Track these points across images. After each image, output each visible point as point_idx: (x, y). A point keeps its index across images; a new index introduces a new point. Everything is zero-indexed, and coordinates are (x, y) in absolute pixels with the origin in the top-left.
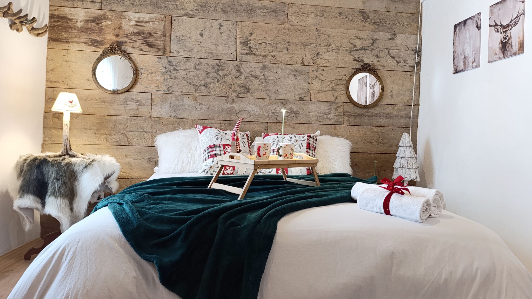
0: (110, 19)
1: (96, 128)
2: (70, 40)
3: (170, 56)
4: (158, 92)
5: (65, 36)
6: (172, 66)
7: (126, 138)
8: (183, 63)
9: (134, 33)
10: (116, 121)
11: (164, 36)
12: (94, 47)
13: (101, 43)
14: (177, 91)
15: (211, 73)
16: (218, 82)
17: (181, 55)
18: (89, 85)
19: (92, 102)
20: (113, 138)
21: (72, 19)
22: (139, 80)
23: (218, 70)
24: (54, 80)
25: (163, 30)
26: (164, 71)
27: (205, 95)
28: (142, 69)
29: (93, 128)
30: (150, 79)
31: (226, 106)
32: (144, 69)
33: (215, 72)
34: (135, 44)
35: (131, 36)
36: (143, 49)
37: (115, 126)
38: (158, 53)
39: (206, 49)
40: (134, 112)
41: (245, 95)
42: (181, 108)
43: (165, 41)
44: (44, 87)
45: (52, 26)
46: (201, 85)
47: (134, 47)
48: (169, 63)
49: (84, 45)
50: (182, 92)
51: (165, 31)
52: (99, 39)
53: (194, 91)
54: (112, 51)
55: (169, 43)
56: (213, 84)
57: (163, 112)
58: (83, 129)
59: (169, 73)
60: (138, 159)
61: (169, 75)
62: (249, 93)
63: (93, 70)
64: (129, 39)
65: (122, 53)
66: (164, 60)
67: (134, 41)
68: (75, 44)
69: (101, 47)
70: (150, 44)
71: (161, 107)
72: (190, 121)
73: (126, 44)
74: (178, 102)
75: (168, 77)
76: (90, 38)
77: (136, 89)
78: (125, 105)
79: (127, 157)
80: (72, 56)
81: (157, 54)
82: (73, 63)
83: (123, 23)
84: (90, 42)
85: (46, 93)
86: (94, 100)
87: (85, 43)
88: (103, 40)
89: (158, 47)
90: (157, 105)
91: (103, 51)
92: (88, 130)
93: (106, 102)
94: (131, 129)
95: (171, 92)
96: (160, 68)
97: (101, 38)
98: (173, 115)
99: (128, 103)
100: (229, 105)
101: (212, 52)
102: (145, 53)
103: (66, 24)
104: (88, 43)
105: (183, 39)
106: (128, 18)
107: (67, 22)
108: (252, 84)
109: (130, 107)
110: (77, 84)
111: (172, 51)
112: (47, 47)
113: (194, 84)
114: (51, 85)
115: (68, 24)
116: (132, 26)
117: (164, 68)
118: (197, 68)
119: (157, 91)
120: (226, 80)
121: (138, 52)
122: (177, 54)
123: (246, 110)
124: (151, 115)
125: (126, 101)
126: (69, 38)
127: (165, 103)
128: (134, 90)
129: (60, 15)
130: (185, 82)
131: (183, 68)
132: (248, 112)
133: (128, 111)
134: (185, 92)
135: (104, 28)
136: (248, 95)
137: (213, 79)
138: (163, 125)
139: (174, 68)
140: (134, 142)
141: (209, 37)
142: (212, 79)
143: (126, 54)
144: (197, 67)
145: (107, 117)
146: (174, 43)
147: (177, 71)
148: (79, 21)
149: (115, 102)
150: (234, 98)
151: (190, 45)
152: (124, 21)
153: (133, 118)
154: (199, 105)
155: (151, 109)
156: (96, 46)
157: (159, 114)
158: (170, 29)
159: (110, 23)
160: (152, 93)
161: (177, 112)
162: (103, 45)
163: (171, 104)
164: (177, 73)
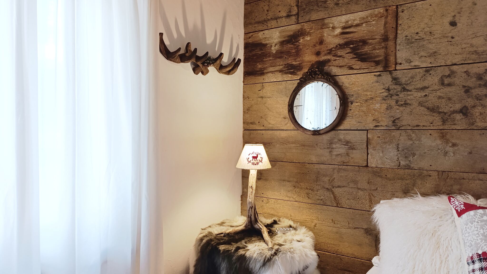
0: (309, 34)
1: (295, 180)
2: (265, 71)
3: (396, 70)
4: (377, 128)
5: (260, 66)
6: (400, 85)
7: (332, 196)
8: (418, 78)
9: (340, 45)
10: (319, 172)
11: (386, 39)
12: (291, 74)
13: (298, 68)
14: (409, 125)
15: (475, 88)
17: (415, 66)
18: (286, 124)
19: (289, 146)
20: (316, 194)
21: (266, 45)
22: (349, 112)
24: (250, 121)
25: (383, 32)
26: (386, 94)
27: (462, 128)
28: (352, 95)
29: (291, 179)
30: (364, 109)
32: (355, 96)
34: (341, 60)
35: (336, 50)
36: (353, 67)
37: (318, 178)
38: (375, 69)
39: (464, 46)
40: (343, 159)
42: (417, 153)
43: (386, 48)
44: (242, 130)
45: (247, 57)
46: (454, 112)
47: (340, 65)
48: (394, 81)
49: (279, 74)
50: (418, 126)
51: (386, 32)
52: (296, 63)
53: (441, 123)
54: (312, 76)
55: (393, 49)
56: (480, 108)
57: (387, 158)
58: (281, 180)
59: (395, 97)
60: (349, 228)
61: (395, 101)
63: (289, 105)
64: (334, 56)
65: (324, 77)
66: (387, 79)
67: (340, 56)
68: (270, 75)
69: (299, 73)
70: (363, 57)
71: (383, 152)
72: (435, 174)
73: (330, 64)
74: (411, 142)
75: (393, 103)
76: (286, 63)
77: (346, 124)
78: (331, 150)
79: (334, 223)
80: (268, 90)
81: (375, 71)
82: (268, 99)
83: (325, 35)
84: (286, 69)
85: (243, 137)
86: (293, 143)
87: (281, 71)
88: (301, 64)
89: (376, 59)
90: (377, 149)
91: (301, 78)
92: (286, 182)
93: (306, 146)
94: (340, 184)
95: (398, 127)
96: (380, 91)
97: (299, 61)
98: (403, 163)
99: (334, 146)
101: (475, 51)
102: (355, 72)
103: (260, 52)
104: (284, 71)
105: (417, 37)
106: (331, 25)
107: (261, 50)
109: (337, 151)
110: (273, 125)
111: (399, 61)
112: (242, 84)
113: (440, 110)
114: (248, 127)
115: (262, 52)
116: (337, 35)
117: (386, 90)
119: (376, 126)
121: (346, 71)
122: (408, 64)
124: (367, 164)
125: (331, 143)
126: (263, 68)
127: (389, 145)
128: (341, 127)
129: (256, 43)
130: (422, 108)
131: (419, 86)
133: (334, 157)
134: (424, 126)
135: (301, 47)
138: (386, 179)
139: (404, 88)
140: (344, 202)
141: (470, 24)
142: (477, 99)
143: (330, 77)
144: (446, 81)
145: (308, 166)
146: (402, 47)
147: (409, 93)
148: (273, 45)
149: (317, 145)
151: (430, 46)
152: (326, 32)
153: (341, 167)
154: (451, 147)
155: (368, 154)
156: (293, 73)
157: (379, 162)
158: (394, 26)
159: (308, 38)
160: (367, 130)
161: (410, 158)
162: (301, 70)
163: (400, 146)
164: (409, 95)
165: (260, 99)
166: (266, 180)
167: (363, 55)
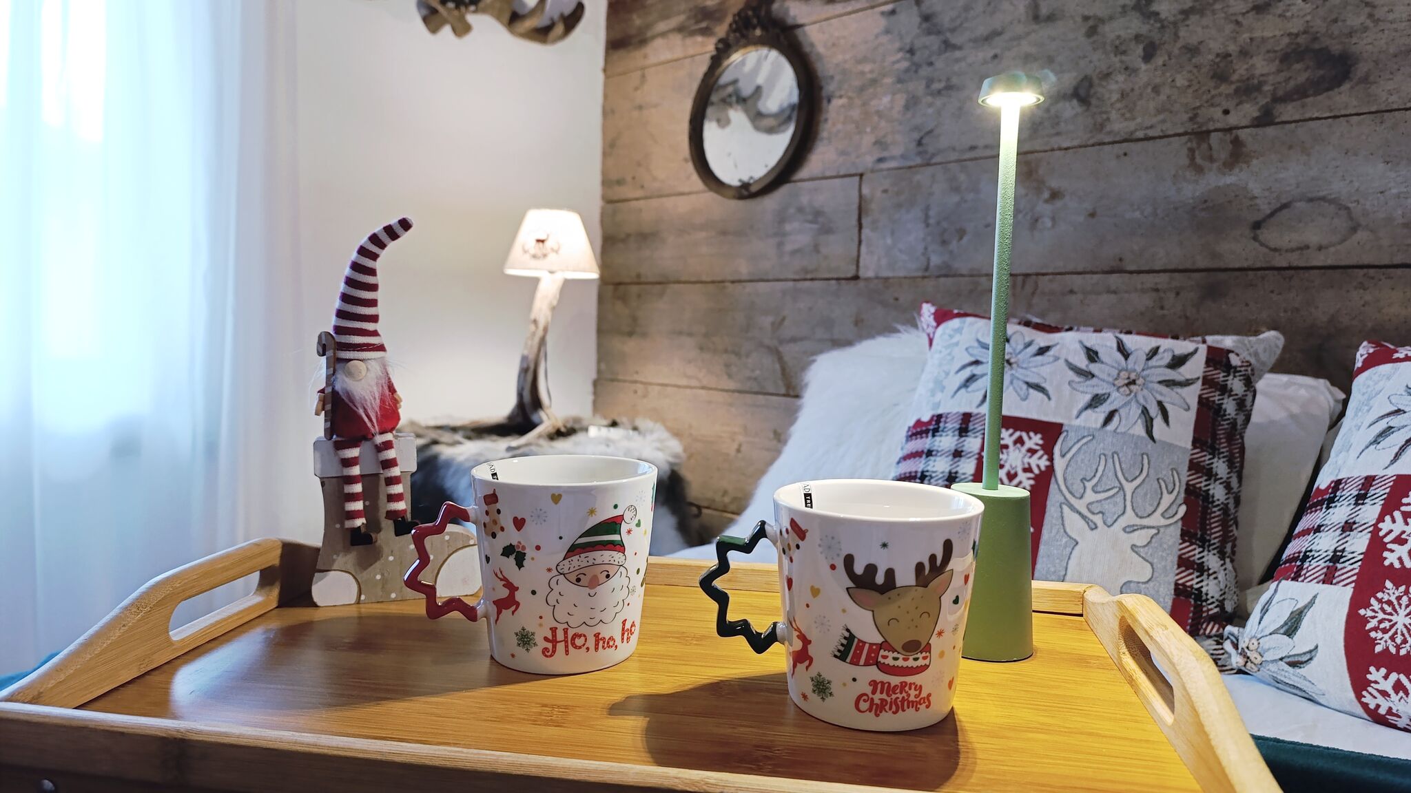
1: (703, 329)
2: (648, 34)
4: (883, 165)
6: (939, 33)
7: (778, 367)
10: (753, 303)
12: (702, 35)
13: (717, 15)
14: (954, 149)
15: (1111, 18)
16: (1148, 56)
18: (689, 178)
20: (745, 366)
22: (822, 126)
24: (617, 177)
26: (905, 64)
27: (1076, 143)
28: (833, 76)
29: (695, 329)
31: (1192, 190)
32: (838, 78)
37: (750, 319)
40: (805, 262)
41: (1317, 105)
48: (924, 25)
49: (676, 39)
50: (973, 148)
54: (741, 34)
56: (1121, 78)
57: (901, 251)
59: (925, 71)
61: (924, 81)
62: (1346, 87)
65: (768, 32)
66: (908, 20)
68: (658, 42)
69: (716, 28)
71: (893, 233)
74: (955, 199)
75: (918, 87)
77: (814, 165)
78: (780, 237)
80: (654, 87)
82: (654, 110)
84: (693, 21)
85: (601, 222)
86: (701, 229)
87: (680, 29)
88: (723, 3)
90: (880, 225)
91: (718, 42)
92: (685, 337)
94: (794, 332)
95: (929, 156)
96: (893, 59)
98: (935, 261)
99: (788, 227)
100: (1214, 180)
102: (841, 8)
104: (688, 27)
108: (1369, 23)
109: (794, 241)
110: (662, 181)
112: (602, 75)
114: (612, 195)
117: (907, 52)
119: (880, 160)
120: (1194, 40)
121: (816, 10)
123: (1323, 199)
124: (857, 271)
125: (781, 222)
126: (644, 27)
127: (908, 212)
128: (804, 173)
131: (982, 30)
132: (1332, 209)
133: (786, 258)
134: (986, 147)
136: (1344, 97)
137: (1123, 48)
138: (897, 308)
139: (945, 41)
142: (1116, 51)
143: (783, 32)
144: (1045, 8)
145: (730, 288)
147: (958, 54)
149: (751, 228)
150: (1243, 134)
154: (1046, 201)
155: (860, 242)
156: (706, 32)
157: (884, 262)
160: (861, 175)
161: (954, 245)
162: (720, 20)
163: (932, 213)
164: (957, 61)
165: (635, 114)
166: (644, 335)
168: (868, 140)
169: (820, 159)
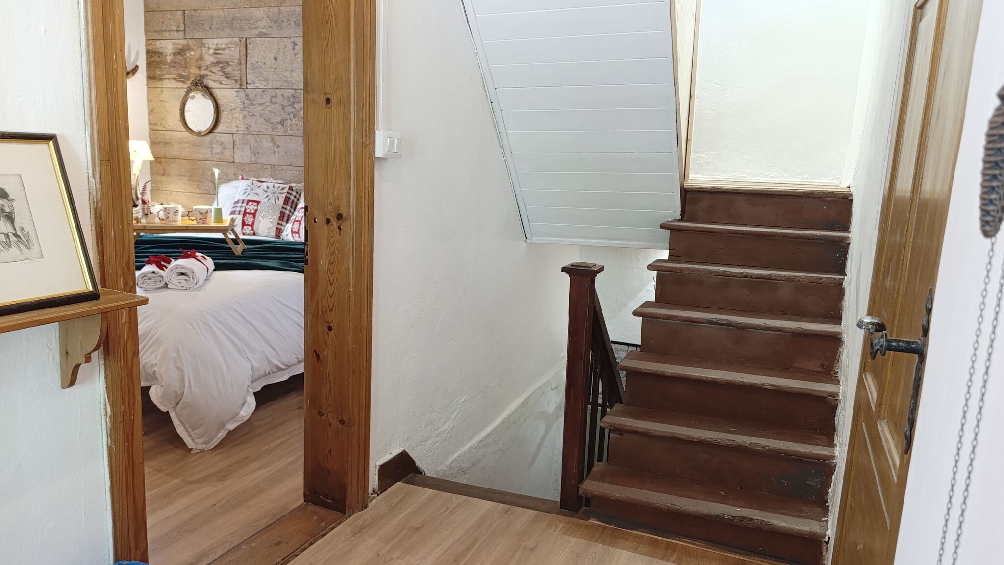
0: (193, 50)
1: (189, 175)
2: (163, 78)
3: (247, 88)
4: (238, 132)
5: (159, 72)
6: (250, 100)
8: (259, 96)
9: (213, 63)
10: (205, 167)
11: (240, 64)
12: (181, 82)
13: (186, 78)
14: (256, 131)
15: (287, 107)
16: (294, 117)
17: (257, 87)
18: (180, 126)
19: (183, 146)
20: (203, 186)
21: (163, 53)
22: (221, 118)
23: (294, 103)
24: (154, 122)
26: (242, 106)
27: (281, 134)
28: (222, 105)
29: (186, 174)
32: (224, 106)
33: (291, 105)
34: (215, 76)
35: (211, 67)
36: (222, 82)
37: (204, 172)
38: (235, 85)
39: (281, 76)
40: (219, 157)
42: (261, 152)
43: (241, 70)
44: (148, 130)
45: (148, 62)
46: (278, 123)
47: (214, 80)
48: (246, 97)
49: (174, 82)
50: (260, 132)
51: (240, 57)
52: (185, 73)
53: (271, 130)
54: (195, 87)
55: (245, 72)
56: (290, 121)
57: (245, 156)
58: (179, 175)
59: (247, 109)
63: (181, 111)
64: (210, 71)
65: (204, 88)
66: (242, 94)
67: (213, 73)
68: (167, 81)
69: (187, 82)
70: (228, 75)
71: (242, 151)
72: (269, 166)
73: (208, 78)
74: (257, 144)
75: (246, 113)
76: (178, 73)
77: (219, 129)
78: (212, 148)
80: (166, 95)
81: (235, 87)
82: (166, 103)
83: (204, 53)
84: (178, 77)
85: (149, 137)
86: (186, 143)
87: (174, 79)
88: (188, 75)
89: (235, 79)
90: (239, 148)
91: (188, 87)
93: (193, 145)
95: (249, 132)
96: (239, 104)
97: (187, 72)
98: (253, 159)
99: (213, 146)
101: (287, 81)
102: (223, 86)
103: (158, 60)
104: (177, 79)
105: (258, 65)
106: (207, 45)
107: (160, 57)
109: (216, 150)
110: (172, 126)
111: (248, 82)
112: (146, 87)
113: (271, 121)
114: (153, 128)
115: (160, 59)
116: (211, 54)
117: (242, 103)
118: (273, 101)
121: (218, 85)
122: (254, 85)
124: (234, 160)
125: (211, 144)
126: (161, 75)
127: (246, 146)
128: (217, 131)
130: (262, 119)
131: (259, 102)
133: (214, 155)
134: (263, 132)
135: (188, 60)
137: (289, 114)
138: (245, 171)
139: (252, 103)
141: (283, 60)
143: (208, 89)
145: (197, 162)
146: (250, 72)
147: (255, 107)
148: (168, 54)
149: (201, 144)
151: (265, 73)
152: (204, 50)
153: (219, 163)
155: (234, 152)
156: (183, 82)
157: (240, 158)
158: (245, 54)
159: (192, 53)
160: (233, 134)
161: (257, 156)
162: (188, 80)
163: (251, 147)
164: (255, 108)
165: (160, 102)
166: (169, 175)
167: (227, 73)
168: (234, 125)
169: (221, 128)
